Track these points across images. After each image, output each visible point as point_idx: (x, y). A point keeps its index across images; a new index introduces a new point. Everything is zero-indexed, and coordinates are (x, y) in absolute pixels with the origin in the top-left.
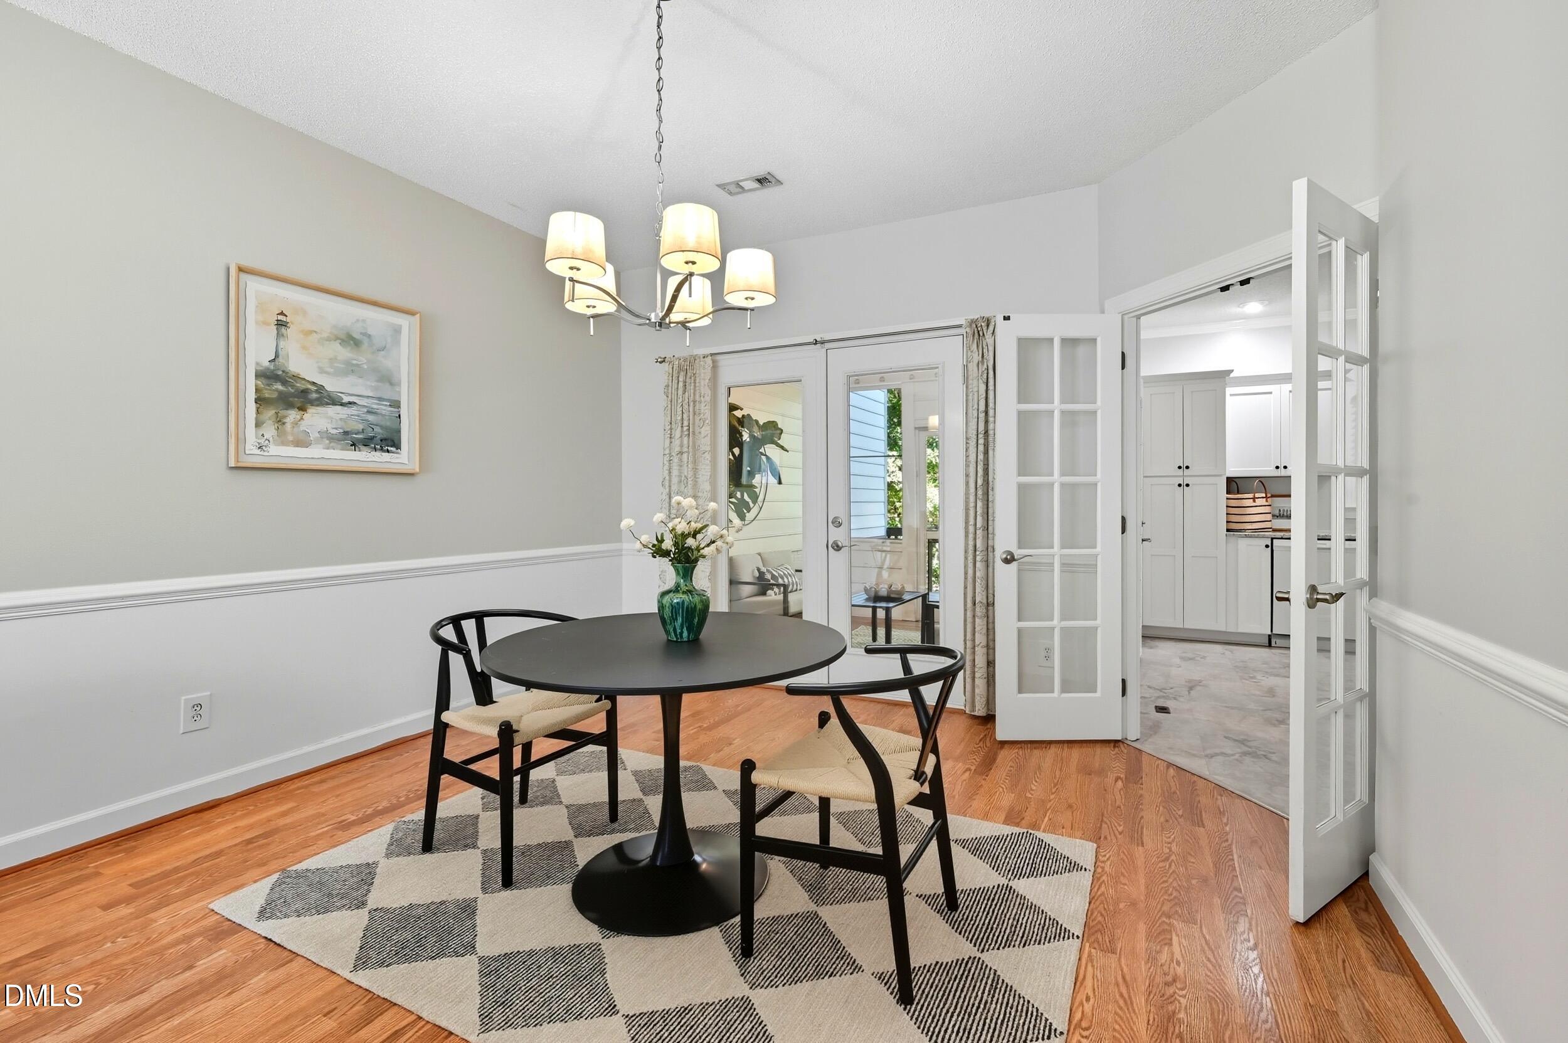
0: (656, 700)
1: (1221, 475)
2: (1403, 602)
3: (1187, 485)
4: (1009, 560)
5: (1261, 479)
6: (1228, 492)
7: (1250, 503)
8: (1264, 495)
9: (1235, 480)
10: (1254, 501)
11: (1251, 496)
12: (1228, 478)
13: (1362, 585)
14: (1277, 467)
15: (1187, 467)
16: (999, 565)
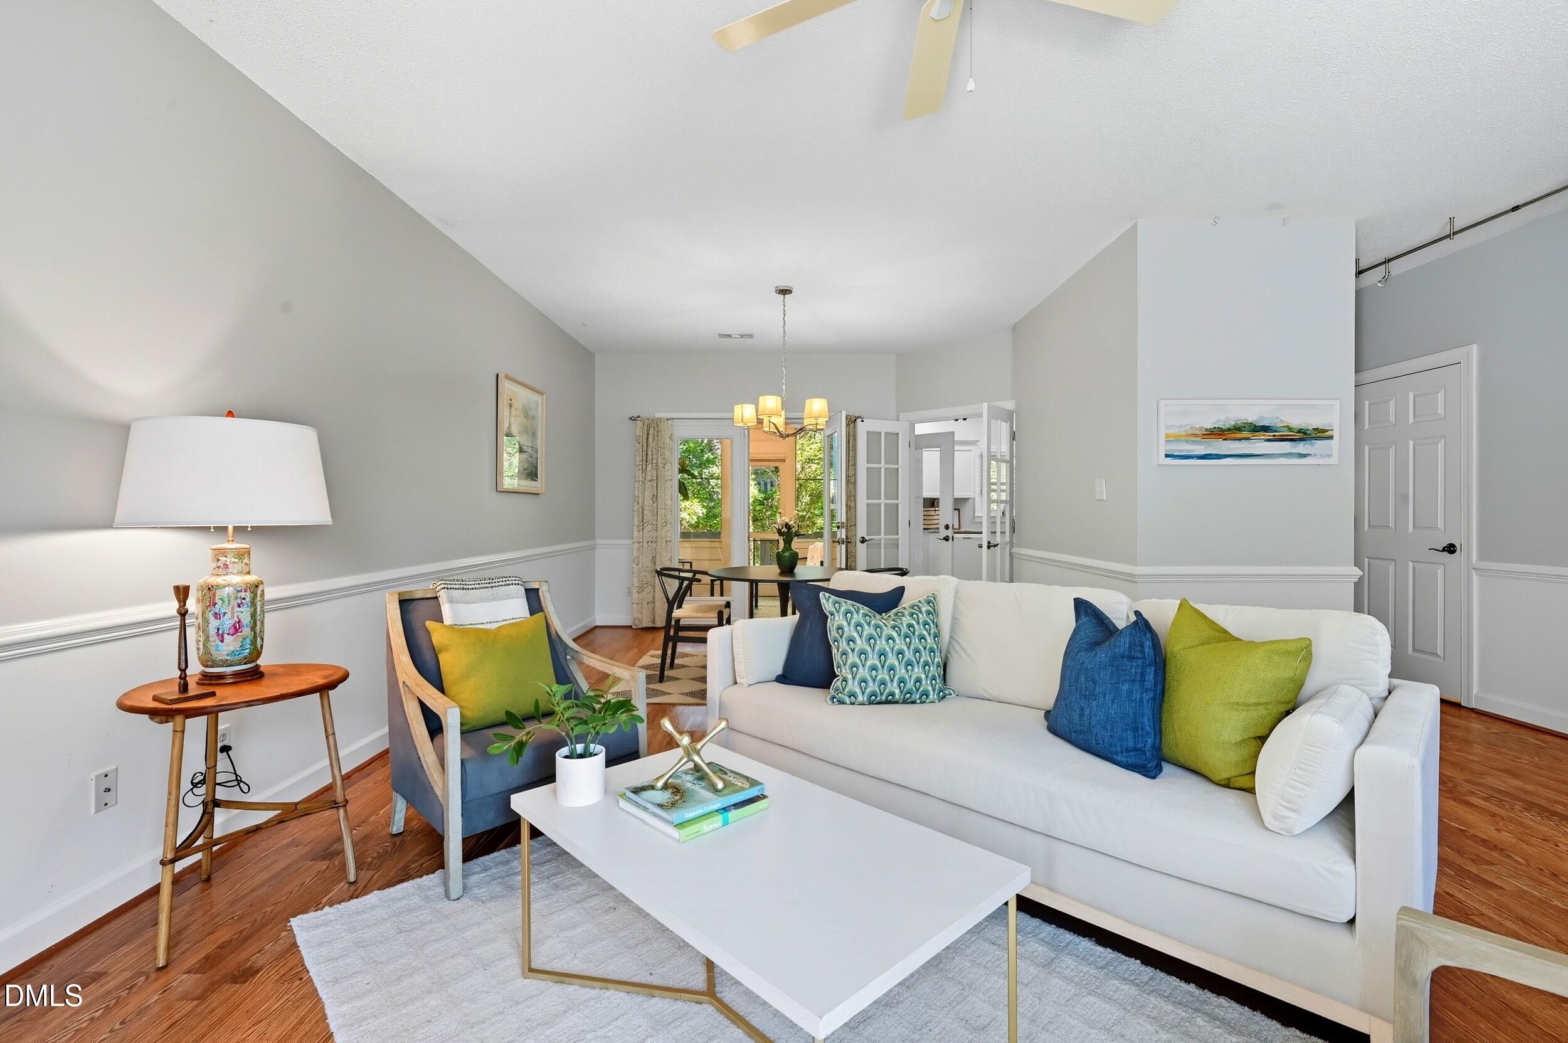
0: (747, 584)
2: (1020, 546)
4: (863, 541)
13: (1006, 543)
16: (858, 543)
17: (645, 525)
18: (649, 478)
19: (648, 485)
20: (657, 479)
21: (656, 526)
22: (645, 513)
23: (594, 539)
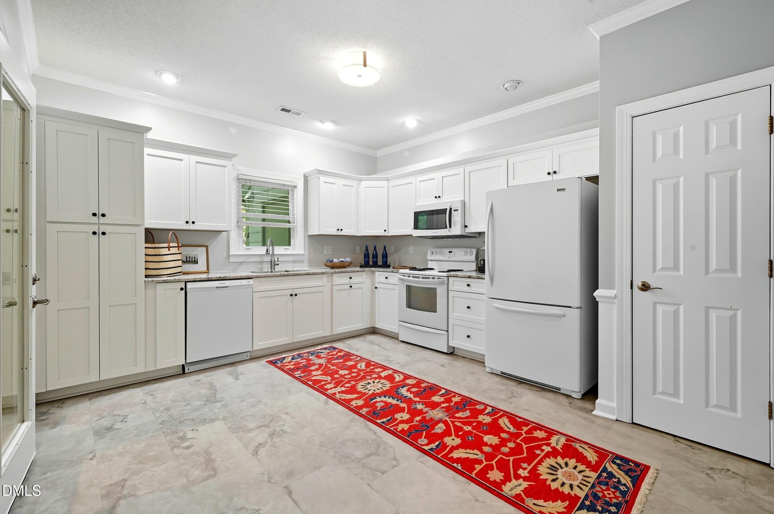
1: (138, 225)
3: (104, 233)
5: (174, 232)
6: (146, 242)
7: (166, 251)
8: (176, 245)
9: (151, 231)
10: (169, 250)
11: (166, 245)
12: (146, 229)
14: (187, 222)
15: (103, 215)
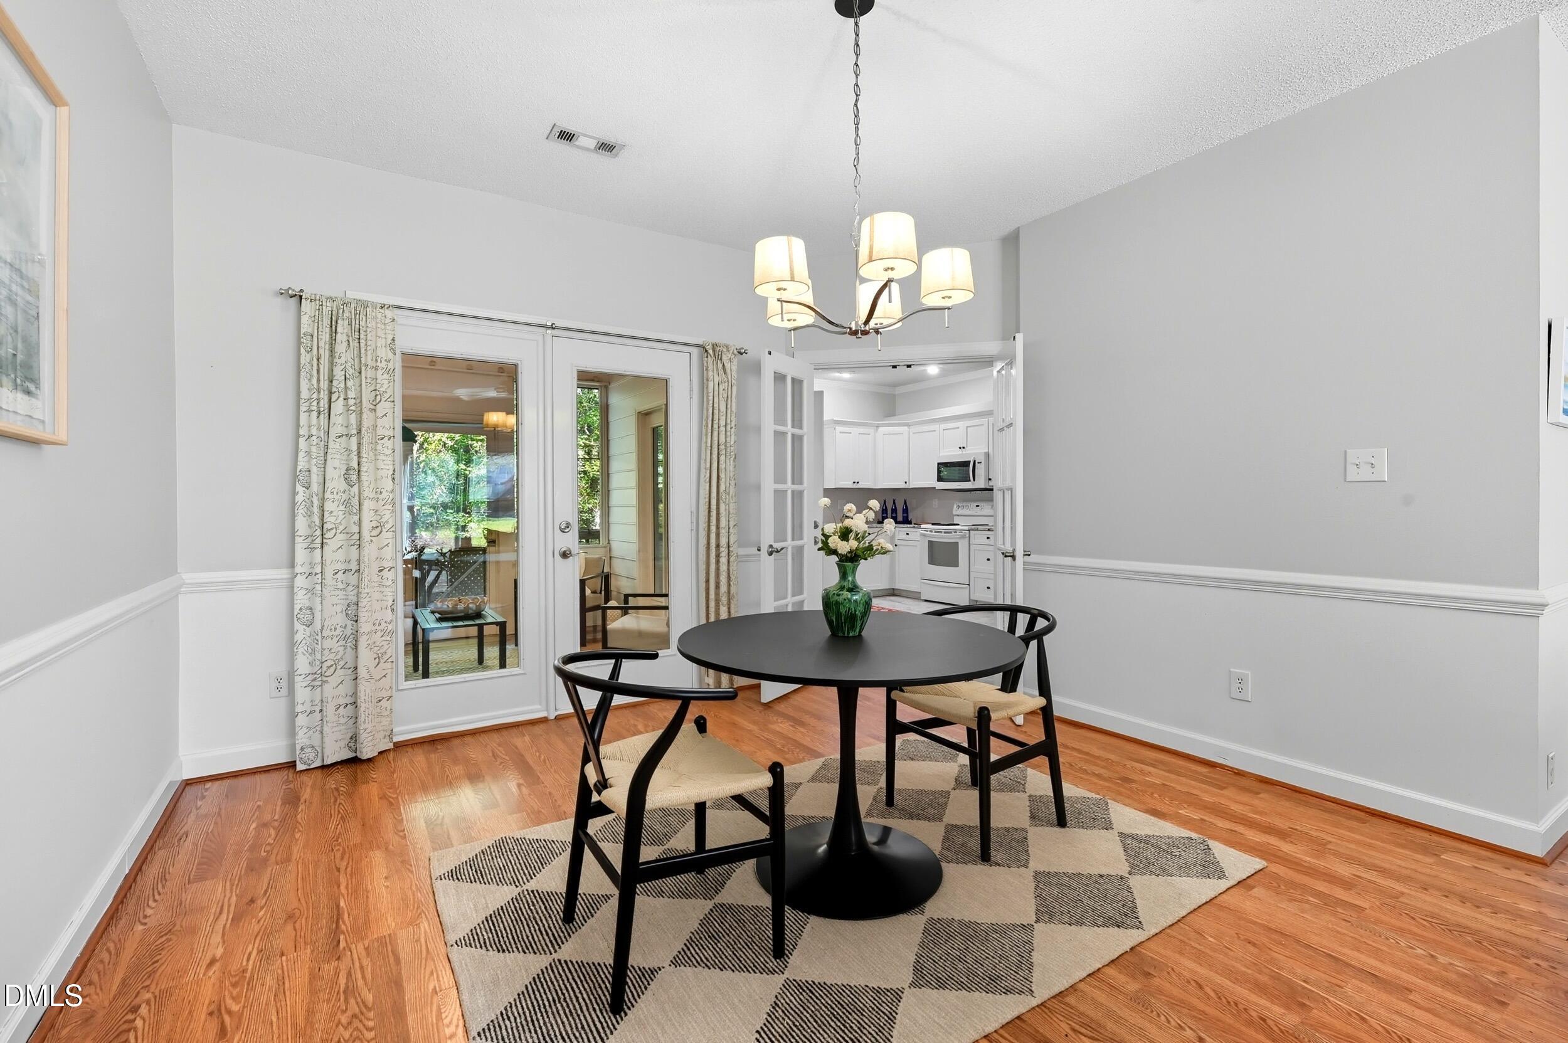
4: (771, 551)
16: (764, 555)
17: (328, 535)
18: (336, 430)
19: (335, 446)
20: (359, 432)
21: (356, 537)
22: (328, 506)
23: (176, 572)
